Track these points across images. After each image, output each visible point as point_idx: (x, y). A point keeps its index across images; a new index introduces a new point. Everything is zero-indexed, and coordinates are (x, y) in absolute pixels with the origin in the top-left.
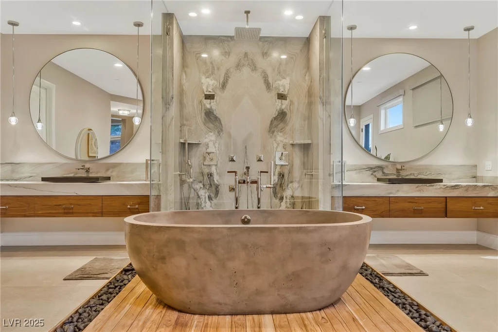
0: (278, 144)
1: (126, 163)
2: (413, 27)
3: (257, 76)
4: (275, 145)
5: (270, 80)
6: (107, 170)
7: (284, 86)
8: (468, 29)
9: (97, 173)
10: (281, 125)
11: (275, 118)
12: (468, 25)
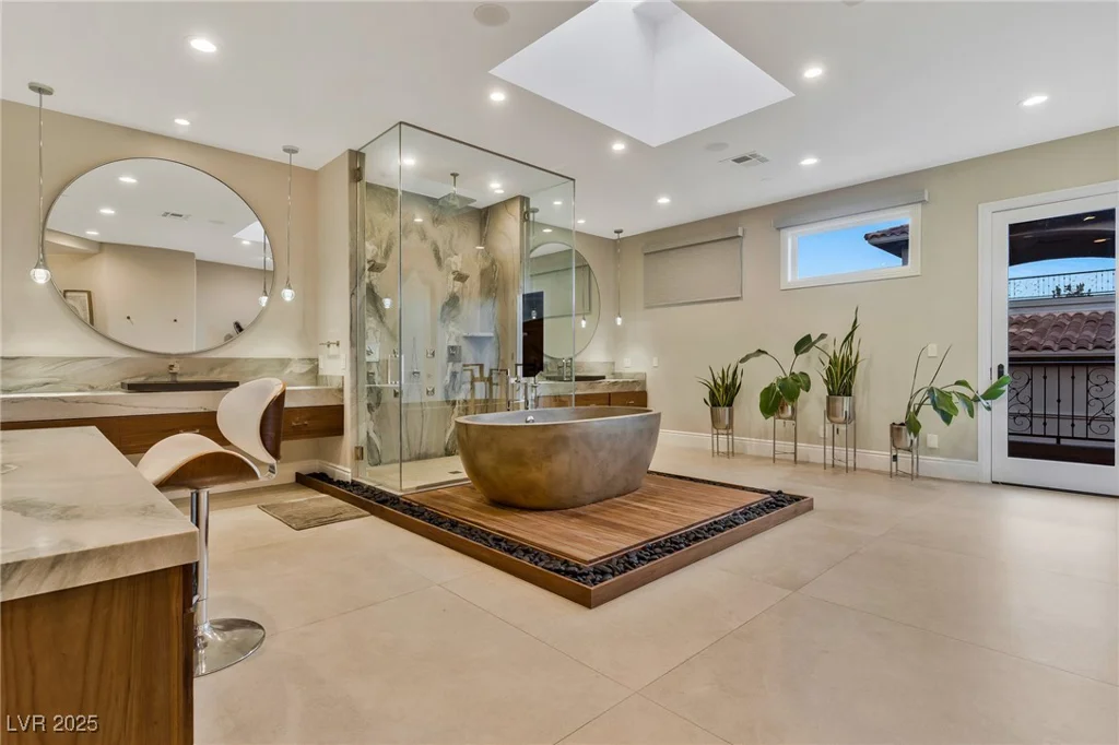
0: (450, 336)
1: (246, 359)
2: (581, 222)
3: (427, 247)
4: (447, 337)
5: (441, 254)
6: (212, 369)
7: (456, 264)
8: (618, 232)
9: (192, 374)
10: (453, 313)
11: (447, 304)
12: (618, 228)
